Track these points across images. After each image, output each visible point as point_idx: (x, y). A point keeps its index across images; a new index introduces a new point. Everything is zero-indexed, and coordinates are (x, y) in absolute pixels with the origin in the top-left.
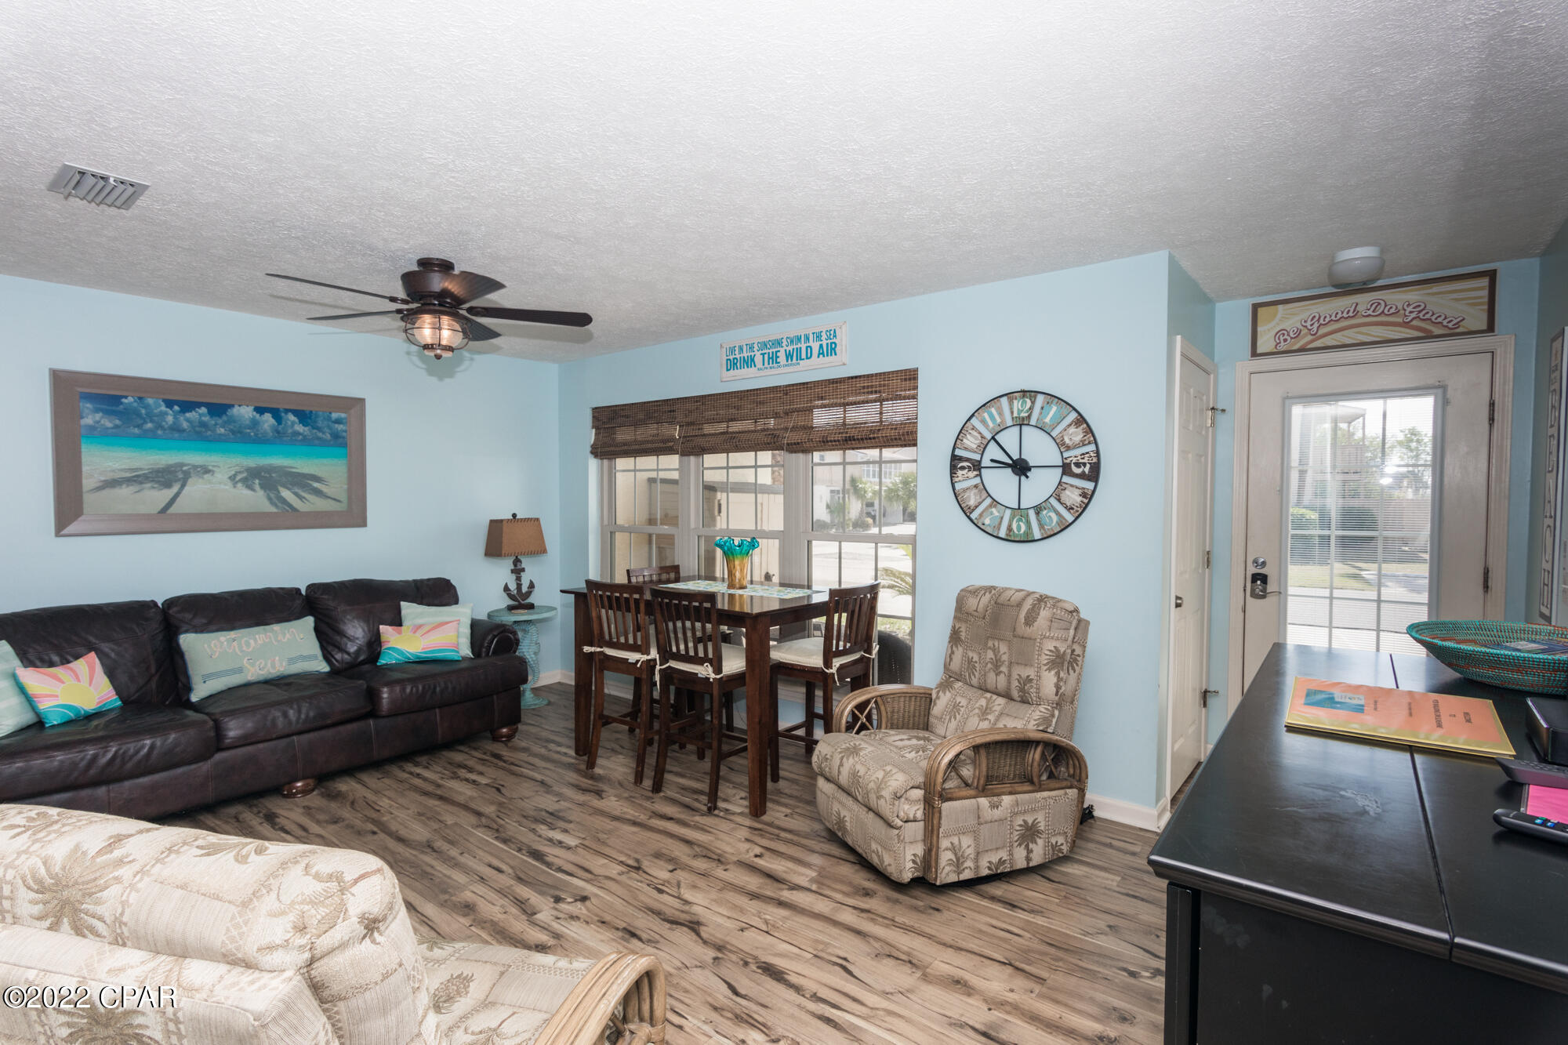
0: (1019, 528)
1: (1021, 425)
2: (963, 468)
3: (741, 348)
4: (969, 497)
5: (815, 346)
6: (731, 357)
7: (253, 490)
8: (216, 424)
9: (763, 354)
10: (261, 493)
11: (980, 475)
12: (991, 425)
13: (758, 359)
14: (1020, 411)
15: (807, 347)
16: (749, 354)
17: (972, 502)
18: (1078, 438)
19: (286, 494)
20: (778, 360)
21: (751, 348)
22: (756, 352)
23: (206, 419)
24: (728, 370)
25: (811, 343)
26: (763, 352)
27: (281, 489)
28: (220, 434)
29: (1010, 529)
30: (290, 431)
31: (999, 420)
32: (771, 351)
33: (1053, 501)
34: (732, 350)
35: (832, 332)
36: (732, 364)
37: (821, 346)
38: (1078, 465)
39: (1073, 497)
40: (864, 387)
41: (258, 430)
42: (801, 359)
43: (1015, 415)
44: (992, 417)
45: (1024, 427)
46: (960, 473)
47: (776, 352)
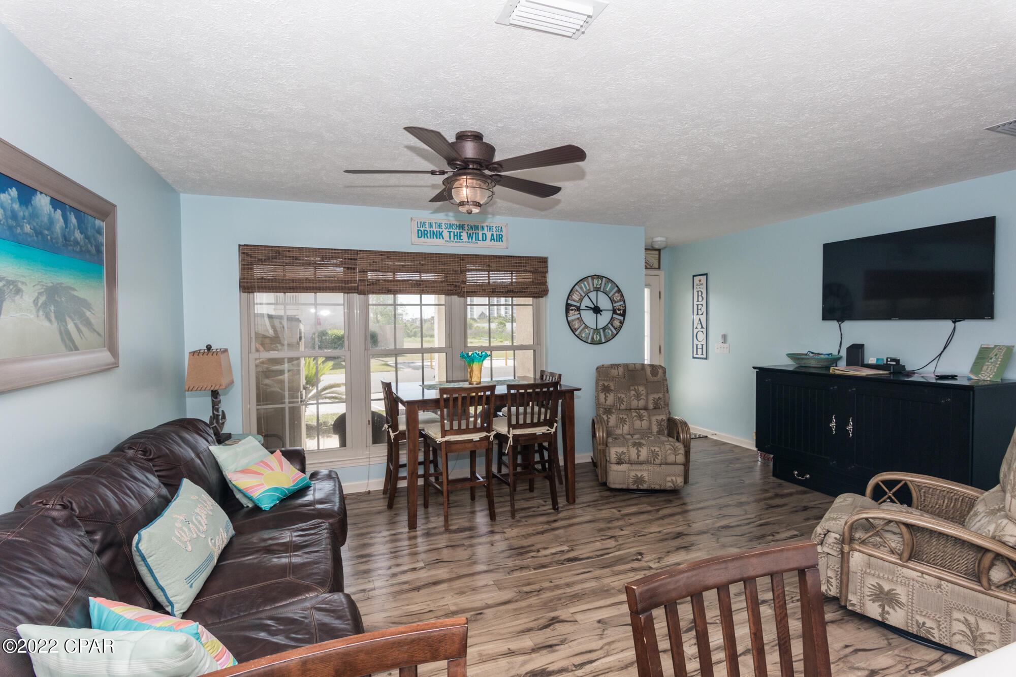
0: (597, 337)
1: (597, 291)
2: (572, 310)
3: (431, 225)
4: (575, 324)
5: (489, 235)
6: (422, 229)
7: (50, 321)
8: (24, 218)
9: (450, 232)
10: (55, 325)
11: (580, 313)
12: (585, 290)
13: (446, 234)
14: (597, 285)
15: (483, 234)
16: (438, 230)
17: (576, 326)
18: (619, 298)
19: (71, 326)
20: (462, 238)
21: (440, 226)
22: (444, 230)
23: (16, 206)
24: (418, 237)
25: (485, 232)
26: (450, 230)
27: (68, 319)
28: (27, 234)
29: (593, 338)
30: (72, 238)
31: (588, 288)
32: (456, 231)
33: (610, 325)
34: (423, 224)
35: (500, 228)
36: (422, 234)
37: (492, 235)
38: (619, 310)
39: (617, 323)
40: (516, 263)
41: (52, 233)
42: (478, 240)
43: (595, 286)
44: (585, 286)
45: (599, 292)
46: (571, 312)
47: (460, 232)
